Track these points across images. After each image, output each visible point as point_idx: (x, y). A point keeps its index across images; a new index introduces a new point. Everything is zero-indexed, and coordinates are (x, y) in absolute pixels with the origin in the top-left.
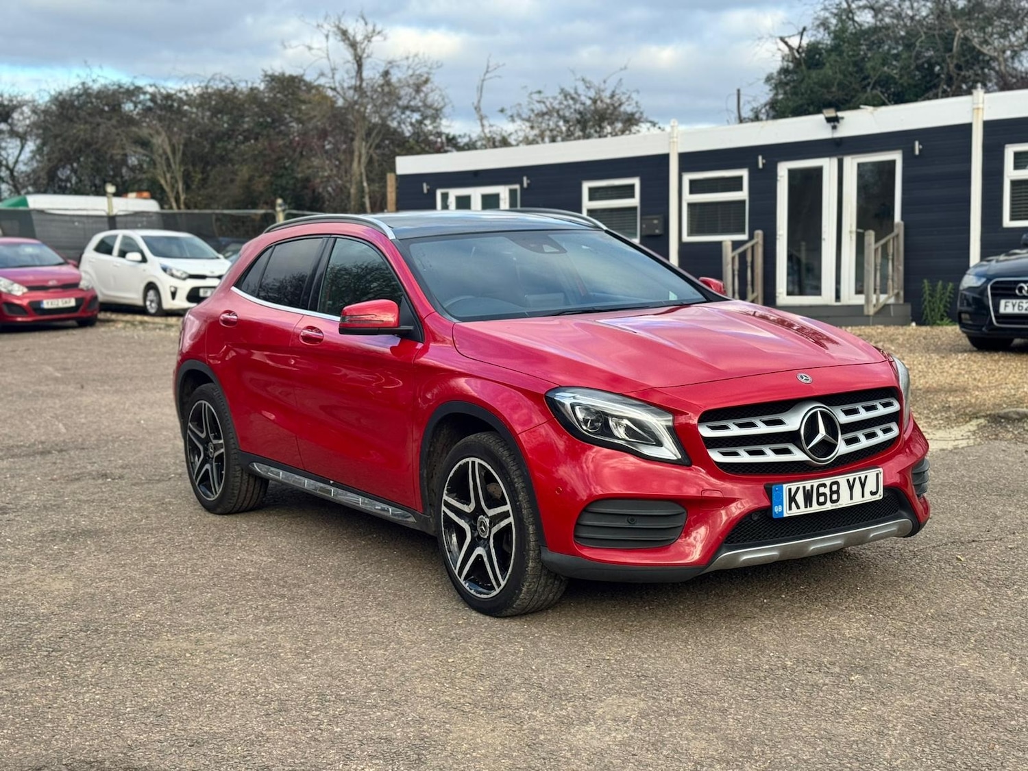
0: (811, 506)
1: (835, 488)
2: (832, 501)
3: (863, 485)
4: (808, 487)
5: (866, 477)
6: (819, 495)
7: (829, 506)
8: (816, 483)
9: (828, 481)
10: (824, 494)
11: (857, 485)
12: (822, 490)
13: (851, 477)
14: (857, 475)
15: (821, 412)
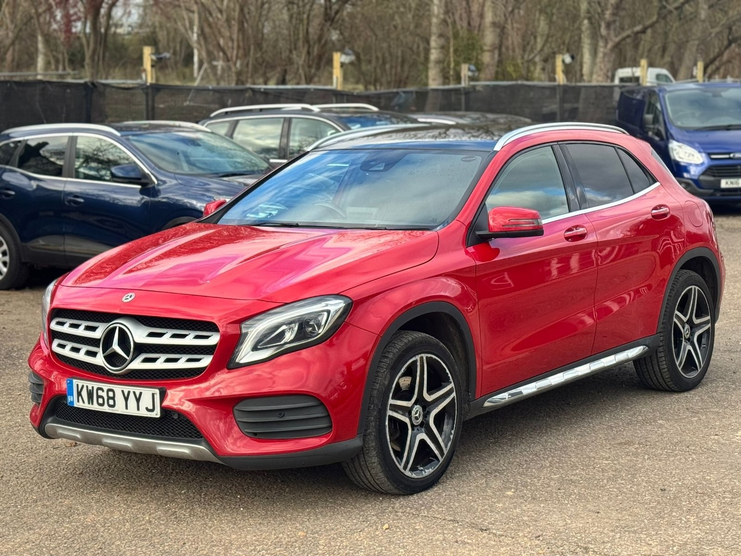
0: (92, 404)
1: (111, 394)
2: (110, 406)
3: (138, 400)
4: (90, 388)
5: (141, 394)
6: (98, 397)
7: (106, 409)
8: (96, 385)
9: (106, 387)
10: (102, 397)
11: (132, 399)
12: (100, 393)
13: (126, 389)
14: (132, 389)
15: (120, 328)
